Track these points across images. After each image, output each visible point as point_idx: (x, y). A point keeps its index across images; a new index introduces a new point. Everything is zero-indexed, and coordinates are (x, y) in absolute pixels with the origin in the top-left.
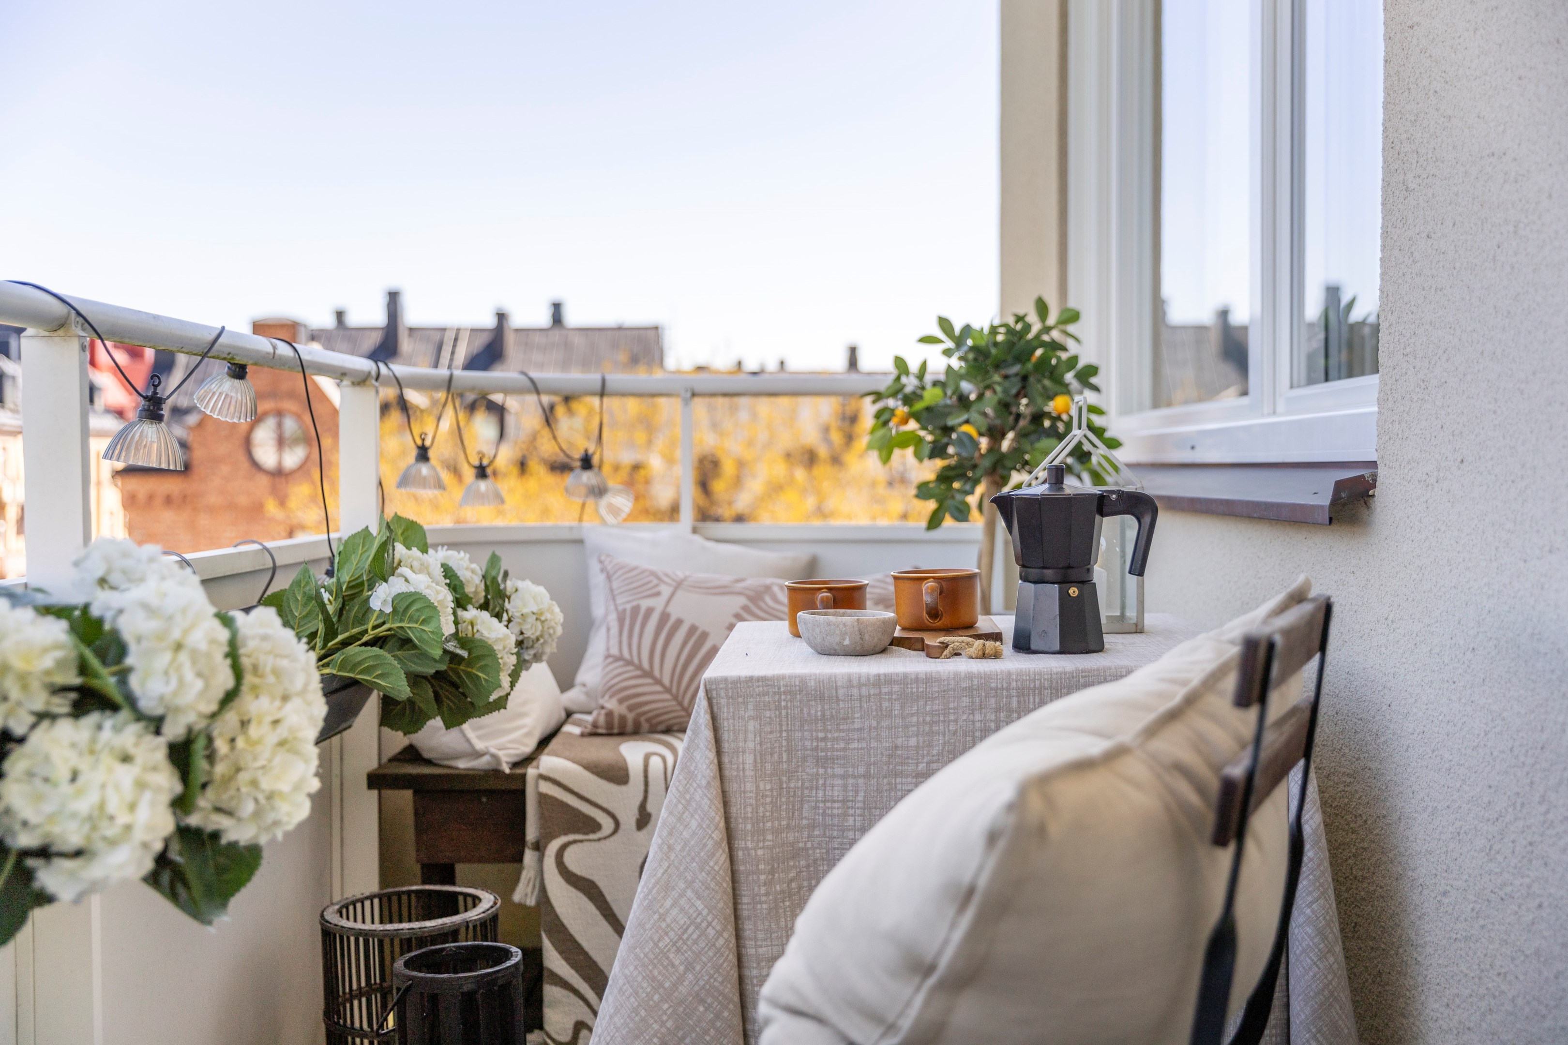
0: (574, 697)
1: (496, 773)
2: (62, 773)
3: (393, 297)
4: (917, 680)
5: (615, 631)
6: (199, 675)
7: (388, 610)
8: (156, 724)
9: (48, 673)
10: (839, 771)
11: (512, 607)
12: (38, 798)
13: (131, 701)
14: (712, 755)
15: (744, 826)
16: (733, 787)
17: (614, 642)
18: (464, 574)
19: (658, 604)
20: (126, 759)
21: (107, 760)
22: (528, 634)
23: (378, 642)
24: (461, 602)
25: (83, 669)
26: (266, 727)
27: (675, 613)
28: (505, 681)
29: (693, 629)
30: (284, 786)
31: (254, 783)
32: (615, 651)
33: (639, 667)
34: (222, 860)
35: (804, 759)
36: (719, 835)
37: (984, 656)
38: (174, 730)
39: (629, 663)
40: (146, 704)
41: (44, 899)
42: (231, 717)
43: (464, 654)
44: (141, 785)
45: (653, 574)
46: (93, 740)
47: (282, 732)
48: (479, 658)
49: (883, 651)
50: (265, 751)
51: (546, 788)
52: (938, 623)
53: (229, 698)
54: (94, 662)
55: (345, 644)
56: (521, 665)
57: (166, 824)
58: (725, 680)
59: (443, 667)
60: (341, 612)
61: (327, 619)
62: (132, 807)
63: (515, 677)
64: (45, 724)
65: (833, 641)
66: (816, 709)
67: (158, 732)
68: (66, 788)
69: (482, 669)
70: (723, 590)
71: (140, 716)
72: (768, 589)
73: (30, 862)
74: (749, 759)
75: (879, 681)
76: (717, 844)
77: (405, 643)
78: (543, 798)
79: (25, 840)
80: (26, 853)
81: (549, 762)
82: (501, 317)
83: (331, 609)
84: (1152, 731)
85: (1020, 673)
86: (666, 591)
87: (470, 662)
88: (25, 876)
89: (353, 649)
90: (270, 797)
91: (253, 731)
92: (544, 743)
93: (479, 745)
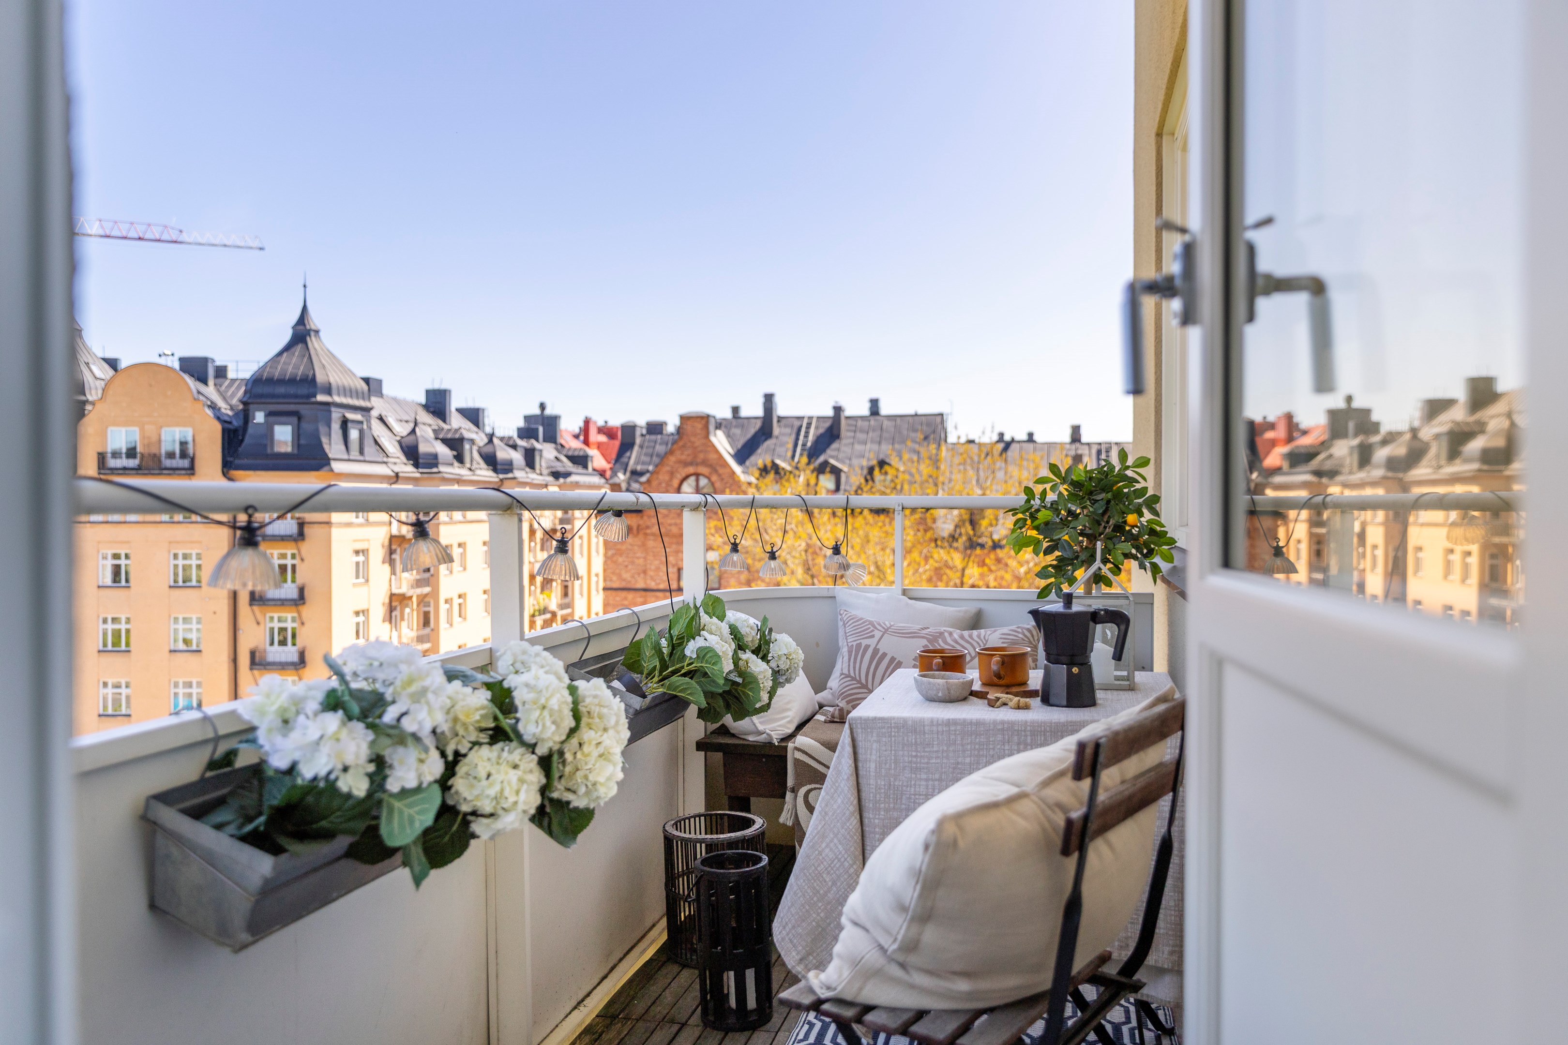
0: (824, 696)
1: (770, 744)
2: (483, 775)
3: (769, 399)
4: (971, 723)
5: (846, 658)
6: (554, 722)
7: (694, 656)
8: (532, 747)
9: (478, 721)
10: (924, 776)
11: (775, 650)
12: (472, 786)
13: (519, 736)
14: (851, 762)
15: (868, 805)
16: (862, 781)
17: (846, 665)
18: (744, 630)
19: (872, 642)
20: (515, 767)
21: (504, 767)
22: (782, 667)
23: (690, 674)
24: (741, 647)
25: (496, 718)
26: (592, 747)
27: (882, 648)
28: (765, 697)
29: (893, 659)
30: (601, 779)
31: (586, 777)
32: (846, 671)
33: (859, 682)
34: (573, 815)
35: (904, 768)
36: (853, 807)
37: (1018, 707)
38: (542, 750)
39: (854, 679)
40: (528, 738)
41: (474, 836)
42: (574, 741)
43: (739, 680)
44: (522, 781)
45: (871, 623)
46: (499, 757)
47: (601, 749)
48: (750, 683)
49: (965, 699)
50: (592, 759)
51: (799, 755)
52: (1002, 682)
53: (572, 731)
54: (500, 716)
55: (674, 673)
56: (777, 684)
57: (536, 800)
58: (861, 718)
59: (727, 688)
60: (671, 654)
61: (662, 660)
62: (518, 792)
63: (772, 694)
64: (476, 747)
65: (932, 693)
66: (912, 738)
67: (533, 753)
68: (484, 783)
69: (750, 690)
70: (913, 635)
71: (523, 743)
72: (941, 634)
73: (470, 818)
74: (873, 765)
75: (949, 723)
76: (852, 814)
77: (705, 674)
78: (797, 762)
79: (465, 808)
80: (466, 814)
81: (801, 740)
82: (838, 410)
83: (665, 651)
84: (1047, 783)
85: (1033, 722)
86: (878, 634)
87: (744, 685)
88: (466, 823)
89: (674, 678)
90: (594, 784)
91: (586, 748)
92: (800, 727)
93: (761, 727)
